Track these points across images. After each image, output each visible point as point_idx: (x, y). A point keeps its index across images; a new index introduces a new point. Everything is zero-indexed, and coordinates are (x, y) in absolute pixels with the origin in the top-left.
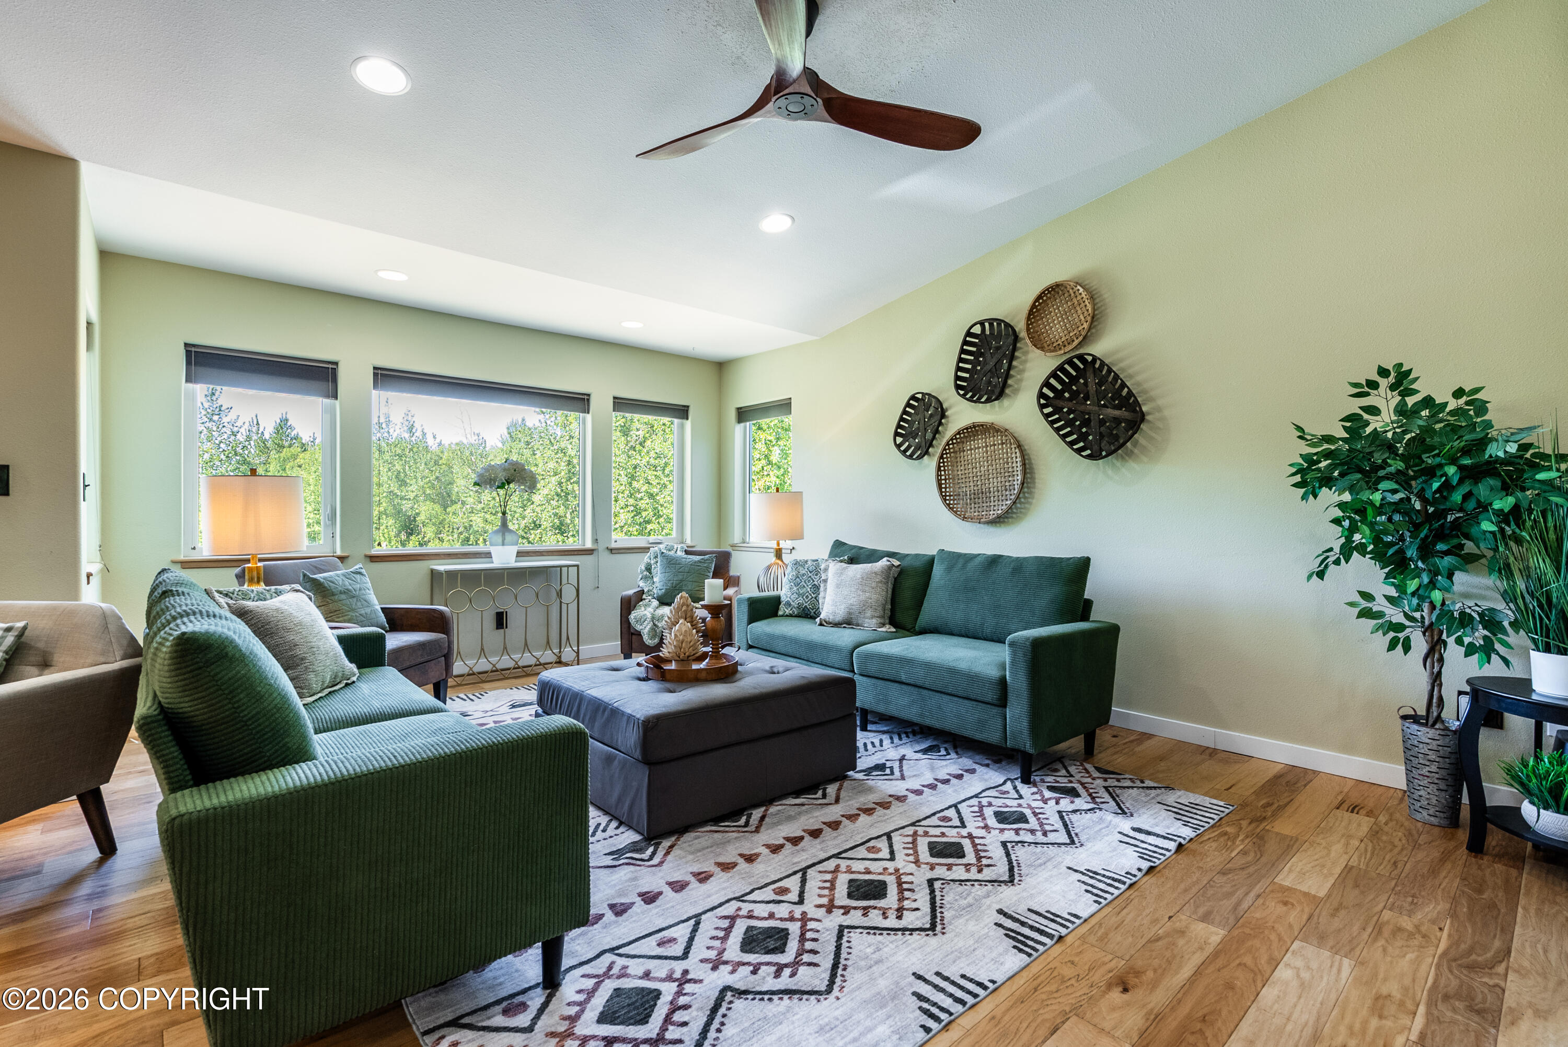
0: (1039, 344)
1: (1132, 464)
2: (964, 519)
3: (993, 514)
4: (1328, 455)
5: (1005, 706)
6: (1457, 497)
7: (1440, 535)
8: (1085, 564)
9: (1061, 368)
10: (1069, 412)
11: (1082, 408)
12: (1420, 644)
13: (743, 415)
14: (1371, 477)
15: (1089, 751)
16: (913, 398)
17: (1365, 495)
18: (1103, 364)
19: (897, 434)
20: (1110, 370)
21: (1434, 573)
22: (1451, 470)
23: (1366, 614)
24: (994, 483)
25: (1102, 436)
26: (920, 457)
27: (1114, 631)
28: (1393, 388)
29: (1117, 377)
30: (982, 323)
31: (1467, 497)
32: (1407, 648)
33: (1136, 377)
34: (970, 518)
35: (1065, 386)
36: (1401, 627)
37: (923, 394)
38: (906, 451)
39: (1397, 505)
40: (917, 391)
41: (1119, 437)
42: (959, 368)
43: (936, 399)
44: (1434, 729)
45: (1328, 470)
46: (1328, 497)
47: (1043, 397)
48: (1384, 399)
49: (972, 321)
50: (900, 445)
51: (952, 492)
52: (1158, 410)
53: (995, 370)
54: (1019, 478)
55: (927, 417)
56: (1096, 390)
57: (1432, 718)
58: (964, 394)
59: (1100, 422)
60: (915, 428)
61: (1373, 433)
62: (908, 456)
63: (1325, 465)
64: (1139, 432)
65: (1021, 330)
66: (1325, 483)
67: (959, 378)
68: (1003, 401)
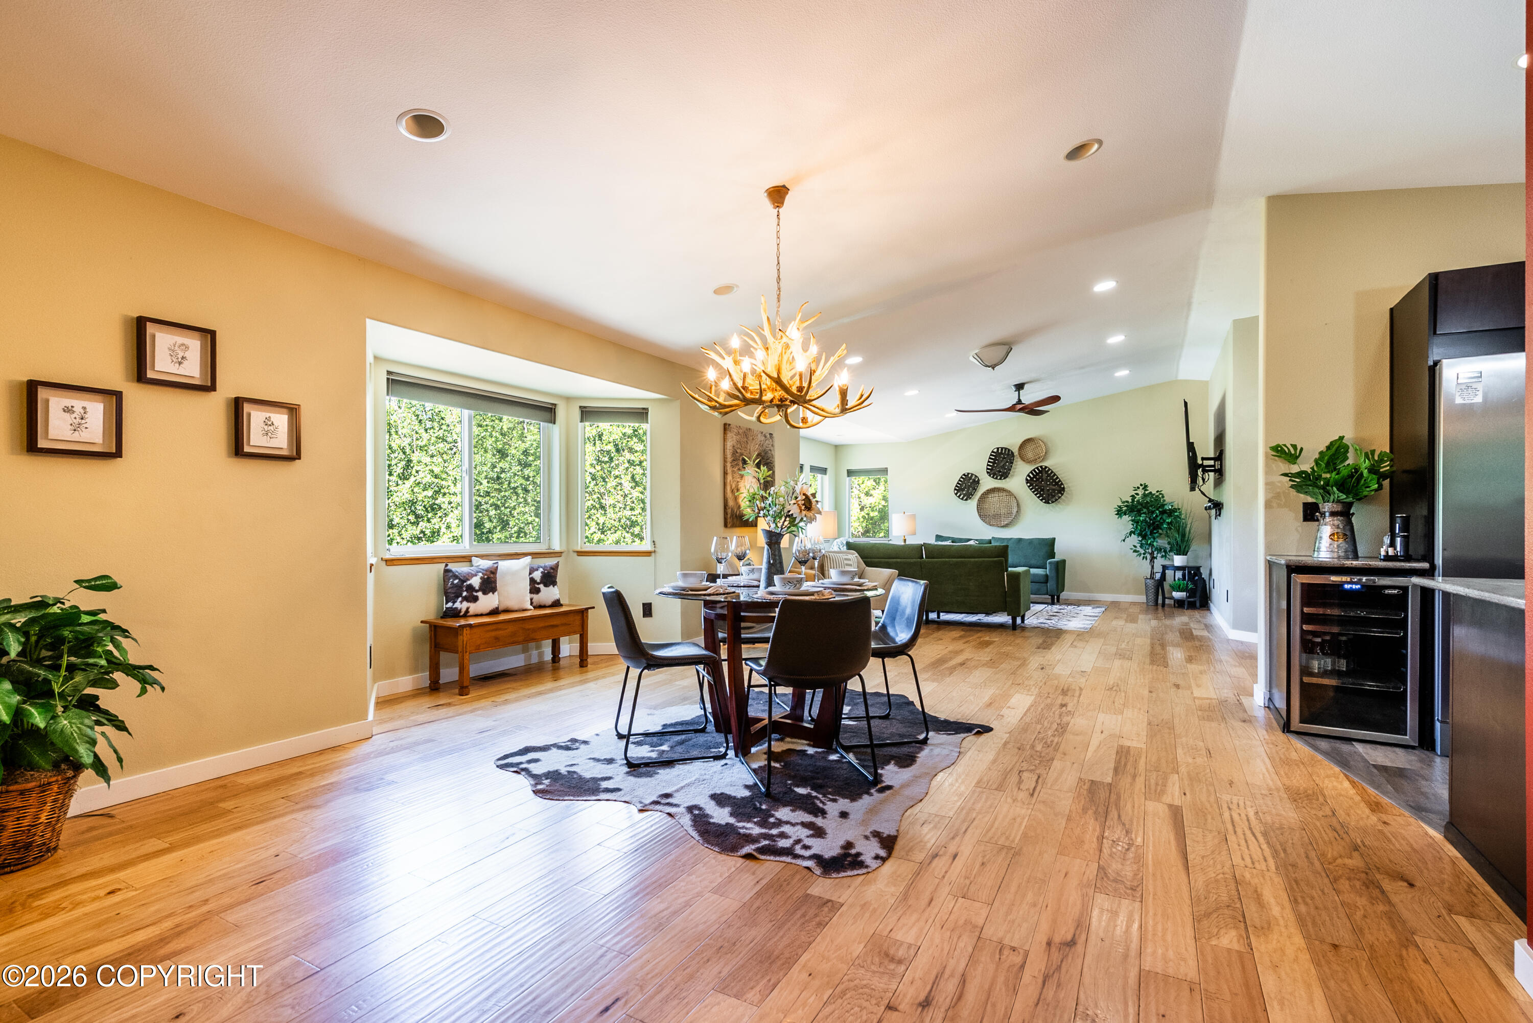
0: (1023, 459)
1: (1059, 505)
2: (991, 525)
3: (1003, 523)
4: (1127, 506)
5: (1047, 582)
6: (1158, 519)
7: (1154, 529)
8: (1054, 539)
9: (1034, 470)
10: (1036, 486)
11: (1040, 485)
12: (1149, 557)
13: (850, 473)
14: (1139, 512)
15: (1058, 601)
16: (964, 475)
17: (1138, 518)
18: (1049, 469)
19: (955, 489)
20: (1052, 472)
21: (1154, 539)
22: (1157, 512)
23: (1135, 551)
24: (1003, 511)
25: (1049, 495)
26: (966, 500)
27: (1063, 562)
28: (1143, 489)
29: (1055, 475)
30: (998, 449)
31: (1160, 519)
32: (1146, 559)
33: (1062, 475)
34: (993, 525)
35: (1035, 476)
36: (1144, 554)
37: (968, 474)
38: (959, 497)
39: (1145, 521)
40: (966, 472)
41: (1054, 496)
42: (988, 465)
43: (976, 476)
44: (1153, 581)
45: (1126, 510)
46: (1126, 518)
47: (1027, 479)
48: (1141, 492)
49: (993, 447)
50: (956, 494)
51: (983, 514)
52: (1069, 487)
53: (1003, 467)
54: (1015, 510)
55: (971, 483)
56: (1047, 479)
57: (1152, 577)
58: (990, 476)
59: (1048, 490)
60: (965, 488)
61: (1138, 501)
62: (962, 499)
63: (1125, 508)
64: (1062, 494)
65: (1016, 453)
66: (1125, 514)
67: (987, 469)
68: (1007, 479)
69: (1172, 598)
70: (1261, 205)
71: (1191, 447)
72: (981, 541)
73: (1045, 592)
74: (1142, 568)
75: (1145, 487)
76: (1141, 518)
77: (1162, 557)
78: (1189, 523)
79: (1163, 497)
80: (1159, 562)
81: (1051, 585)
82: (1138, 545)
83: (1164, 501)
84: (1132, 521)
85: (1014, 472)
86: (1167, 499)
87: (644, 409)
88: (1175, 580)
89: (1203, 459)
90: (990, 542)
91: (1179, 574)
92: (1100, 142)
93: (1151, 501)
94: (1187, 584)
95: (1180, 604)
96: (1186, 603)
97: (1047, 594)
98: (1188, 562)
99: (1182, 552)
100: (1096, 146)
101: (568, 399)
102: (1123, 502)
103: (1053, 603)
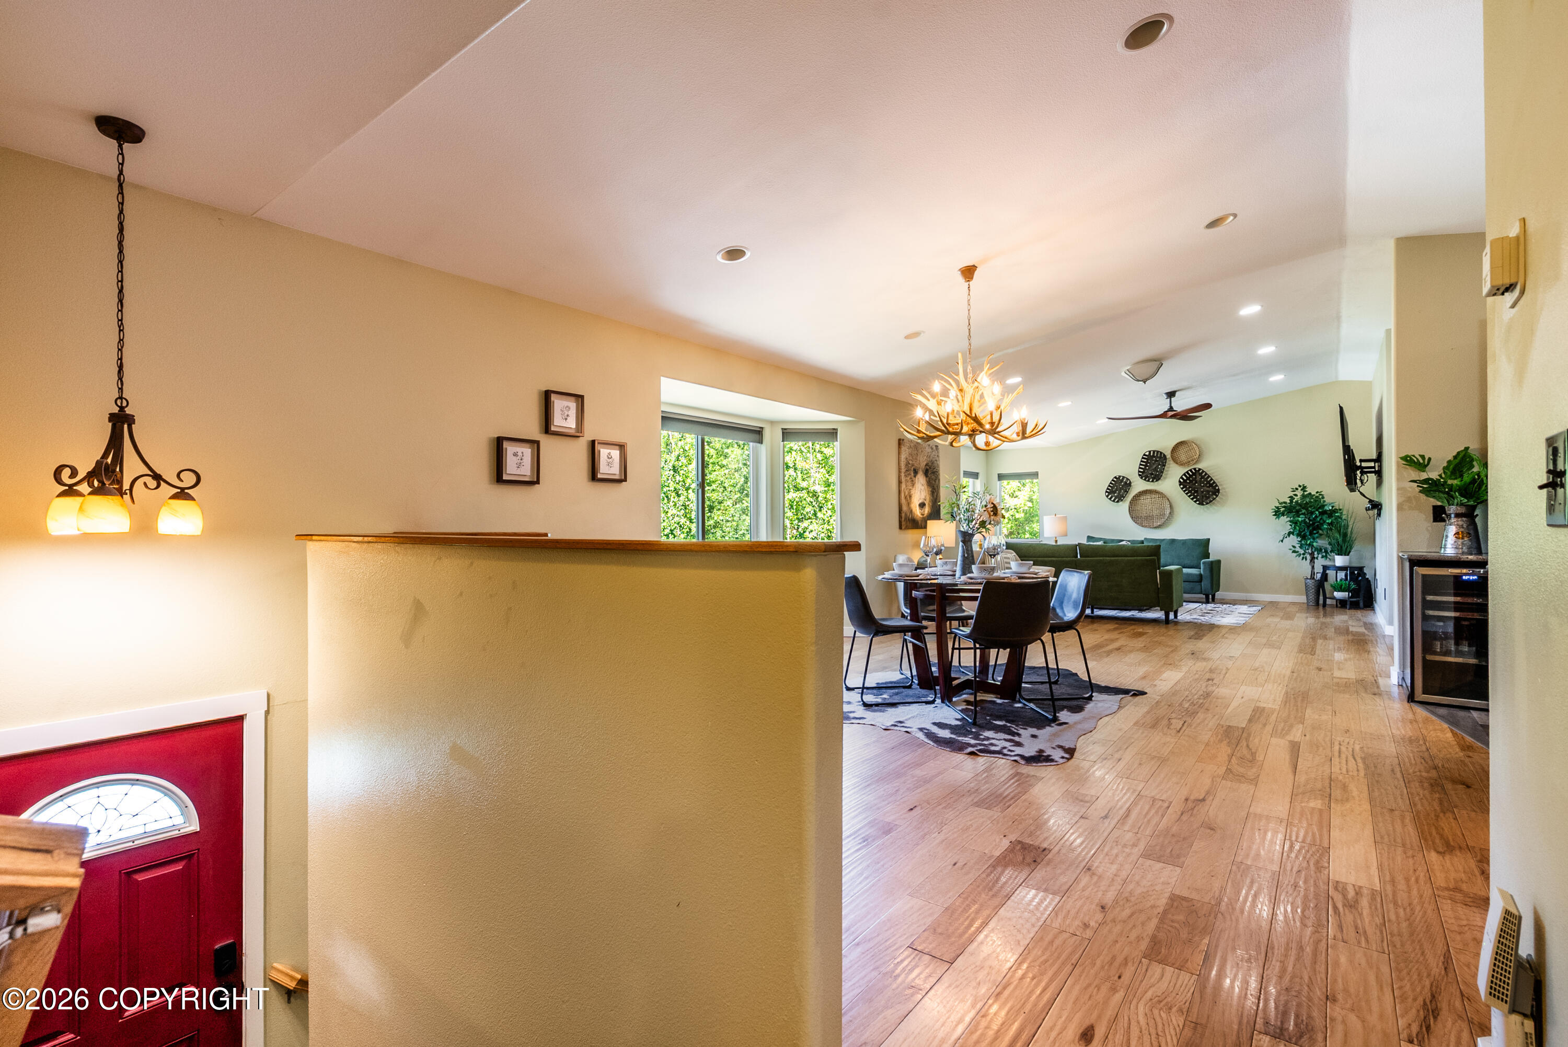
0: (1175, 460)
1: (1214, 507)
2: (1143, 526)
3: (1155, 525)
4: (1284, 507)
5: (1201, 582)
6: (1318, 519)
7: (1314, 529)
8: (1209, 540)
9: (1187, 472)
10: (1189, 488)
11: (1194, 486)
12: (1309, 557)
13: (1001, 477)
14: (1298, 513)
16: (1115, 477)
17: (1297, 519)
18: (1203, 471)
19: (1106, 492)
20: (1206, 474)
21: (1314, 539)
22: (1317, 512)
23: (1294, 552)
24: (1155, 513)
25: (1203, 496)
26: (1118, 502)
27: (1219, 562)
28: (1301, 490)
29: (1209, 476)
30: (1150, 452)
31: (1320, 519)
32: (1306, 559)
33: (1216, 476)
34: (1145, 527)
35: (1188, 478)
36: (1304, 554)
37: (1120, 476)
38: (1110, 499)
39: (1304, 521)
40: (1117, 475)
41: (1209, 497)
42: (1140, 468)
43: (1128, 479)
44: (1313, 581)
45: (1283, 511)
46: (1284, 519)
47: (1180, 481)
48: (1299, 493)
49: (1145, 450)
50: (1107, 496)
51: (1135, 516)
52: (1224, 489)
53: (1156, 469)
54: (1168, 512)
55: (1123, 486)
56: (1200, 481)
57: (1312, 578)
58: (1142, 478)
59: (1202, 492)
60: (1116, 490)
61: (1297, 502)
62: (1114, 501)
63: (1282, 509)
64: (1217, 496)
65: (1168, 456)
66: (1283, 515)
67: (1139, 472)
68: (1160, 481)
69: (1333, 598)
70: (1391, 244)
71: (1347, 450)
72: (1133, 542)
73: (1199, 591)
74: (1304, 568)
75: (1304, 488)
76: (1300, 519)
77: (1323, 557)
78: (1350, 524)
79: (1323, 498)
80: (1320, 562)
81: (1206, 584)
82: (1297, 546)
83: (1324, 501)
84: (1290, 521)
85: (1166, 474)
86: (1328, 500)
87: (834, 429)
88: (1337, 580)
89: (1361, 461)
90: (1142, 542)
91: (1341, 575)
92: (1235, 216)
93: (1310, 502)
94: (1349, 585)
95: (1342, 604)
96: (1348, 603)
97: (1201, 593)
98: (1350, 562)
99: (1343, 550)
100: (1231, 218)
101: (772, 423)
102: (1280, 504)
103: (1207, 602)
